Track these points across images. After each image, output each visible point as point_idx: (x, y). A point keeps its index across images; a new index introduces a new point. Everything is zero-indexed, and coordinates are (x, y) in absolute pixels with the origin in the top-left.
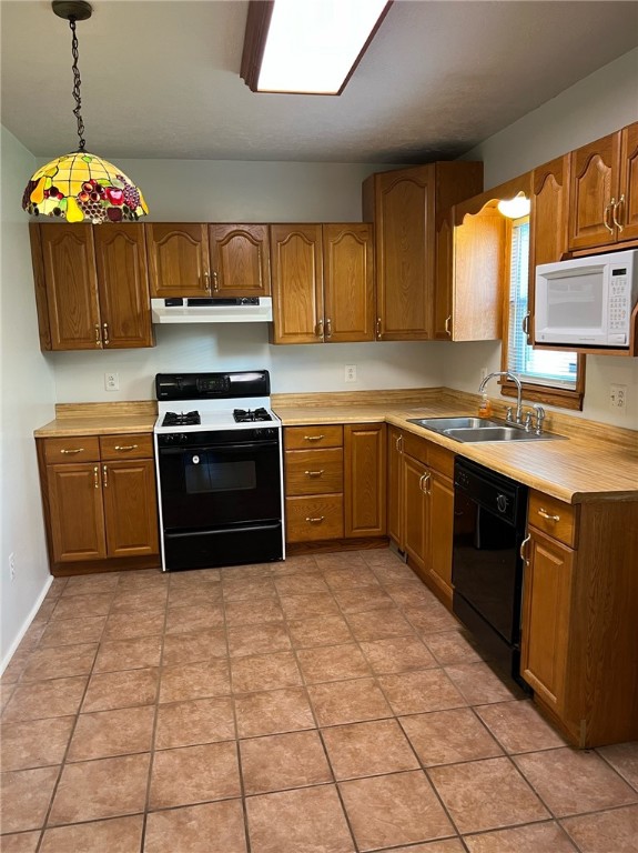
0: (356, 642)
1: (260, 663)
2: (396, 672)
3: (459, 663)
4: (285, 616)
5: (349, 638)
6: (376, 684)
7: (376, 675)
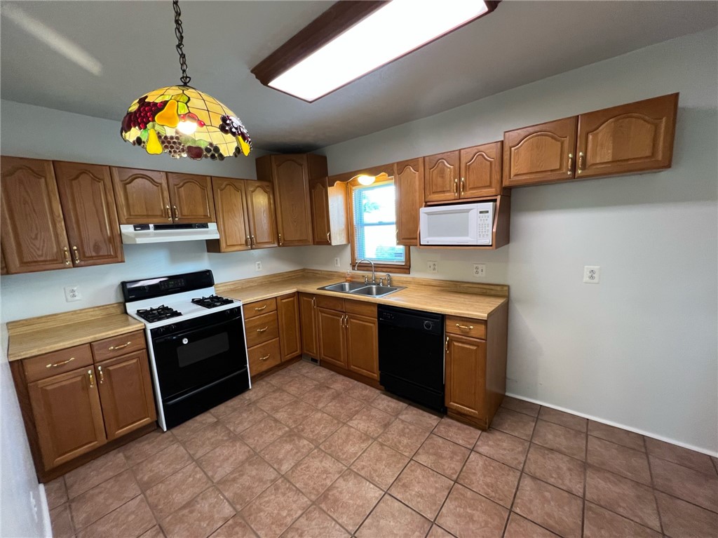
0: (344, 424)
1: (307, 467)
2: (382, 431)
3: (401, 411)
4: (288, 426)
5: (338, 423)
6: (381, 445)
7: (375, 439)
